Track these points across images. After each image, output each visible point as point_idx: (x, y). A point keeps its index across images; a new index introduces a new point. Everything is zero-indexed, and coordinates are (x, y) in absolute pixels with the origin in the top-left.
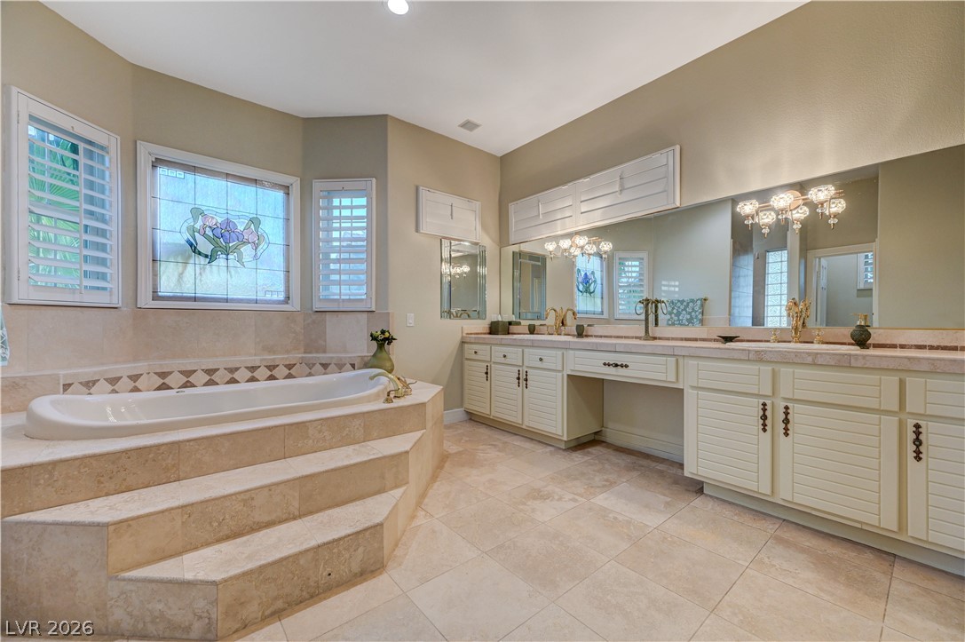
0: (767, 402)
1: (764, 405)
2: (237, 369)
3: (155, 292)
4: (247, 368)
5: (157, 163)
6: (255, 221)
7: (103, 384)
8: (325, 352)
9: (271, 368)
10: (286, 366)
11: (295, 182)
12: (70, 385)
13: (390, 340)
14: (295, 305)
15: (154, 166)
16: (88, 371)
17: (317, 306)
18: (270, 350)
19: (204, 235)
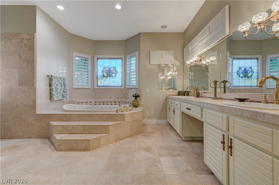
0: (225, 134)
1: (224, 135)
2: (108, 102)
3: (97, 85)
4: (110, 102)
5: (98, 59)
6: (115, 68)
7: (85, 103)
8: (128, 99)
9: (115, 102)
10: (118, 102)
11: (123, 57)
12: (79, 103)
13: (139, 96)
14: (123, 87)
15: (97, 60)
16: (82, 101)
17: (127, 87)
18: (117, 98)
19: (105, 72)
